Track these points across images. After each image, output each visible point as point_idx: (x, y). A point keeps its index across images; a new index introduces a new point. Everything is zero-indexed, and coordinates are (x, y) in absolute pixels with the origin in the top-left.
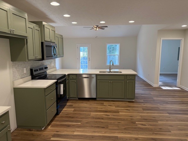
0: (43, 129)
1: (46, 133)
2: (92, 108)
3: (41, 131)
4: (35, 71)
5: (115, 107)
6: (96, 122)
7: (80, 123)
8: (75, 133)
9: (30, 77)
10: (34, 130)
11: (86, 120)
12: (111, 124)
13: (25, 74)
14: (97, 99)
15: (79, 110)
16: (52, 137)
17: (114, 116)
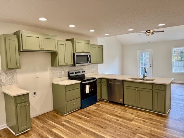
0: (64, 115)
1: (63, 118)
2: (112, 111)
3: (63, 116)
4: (71, 73)
5: (134, 116)
6: (102, 122)
7: (89, 119)
8: (79, 124)
9: (67, 78)
10: (60, 114)
11: (97, 118)
12: (112, 127)
13: (63, 75)
14: (125, 105)
15: (100, 110)
16: (64, 121)
17: (123, 122)
